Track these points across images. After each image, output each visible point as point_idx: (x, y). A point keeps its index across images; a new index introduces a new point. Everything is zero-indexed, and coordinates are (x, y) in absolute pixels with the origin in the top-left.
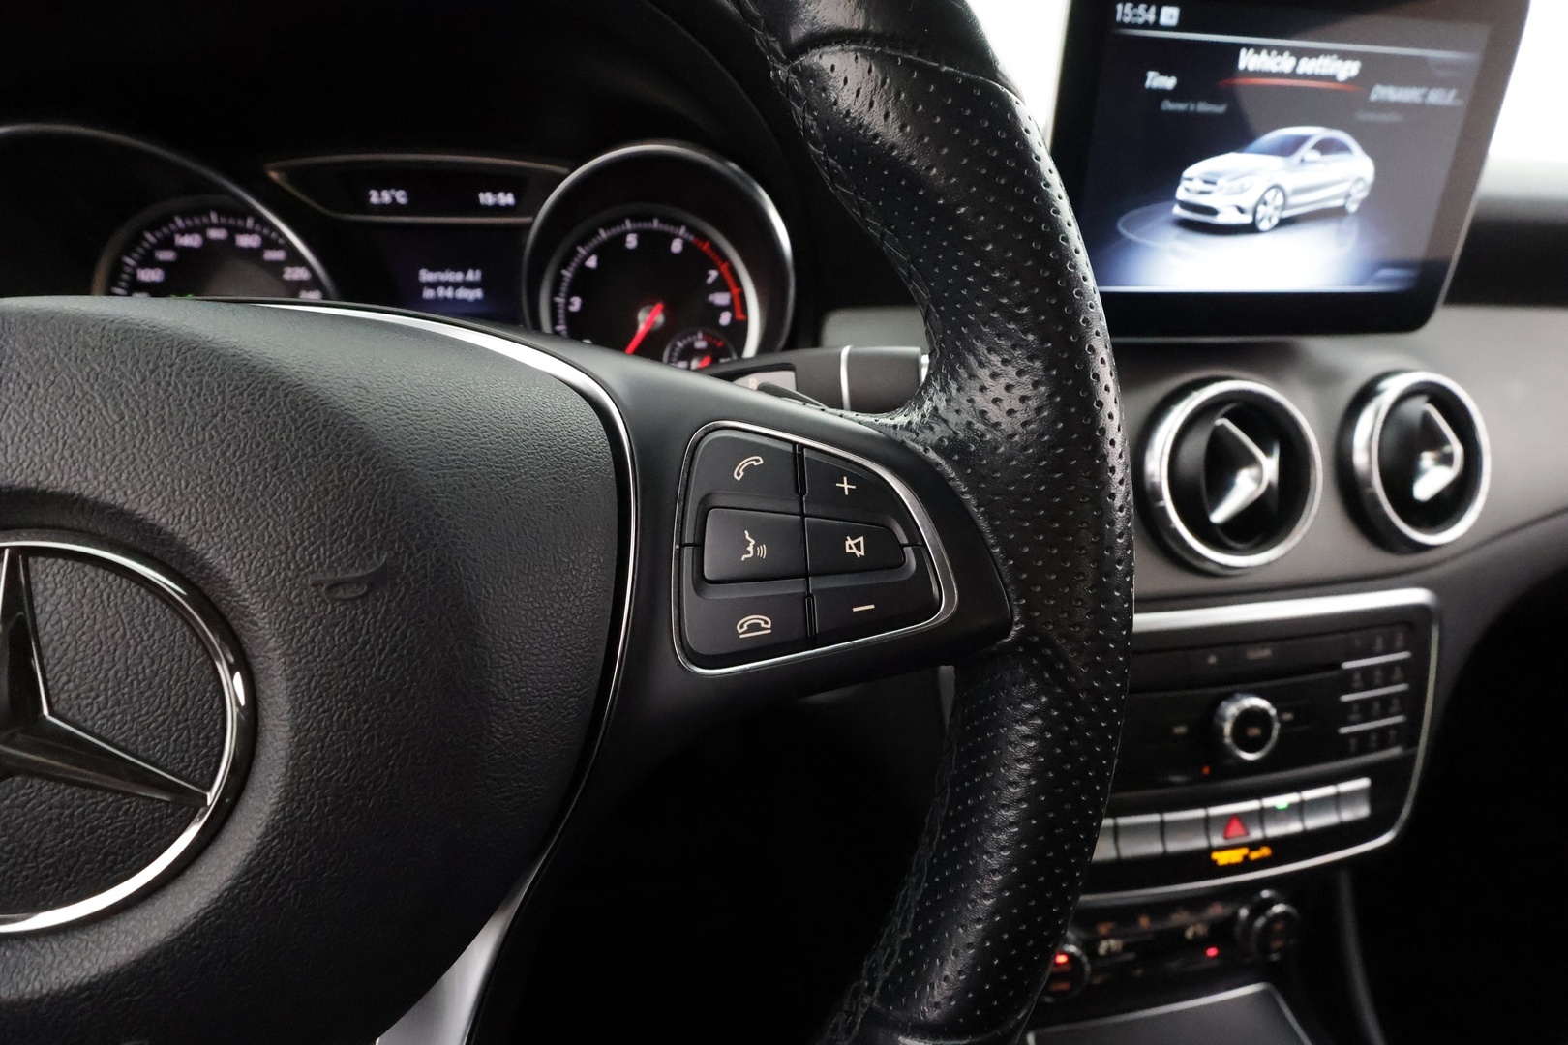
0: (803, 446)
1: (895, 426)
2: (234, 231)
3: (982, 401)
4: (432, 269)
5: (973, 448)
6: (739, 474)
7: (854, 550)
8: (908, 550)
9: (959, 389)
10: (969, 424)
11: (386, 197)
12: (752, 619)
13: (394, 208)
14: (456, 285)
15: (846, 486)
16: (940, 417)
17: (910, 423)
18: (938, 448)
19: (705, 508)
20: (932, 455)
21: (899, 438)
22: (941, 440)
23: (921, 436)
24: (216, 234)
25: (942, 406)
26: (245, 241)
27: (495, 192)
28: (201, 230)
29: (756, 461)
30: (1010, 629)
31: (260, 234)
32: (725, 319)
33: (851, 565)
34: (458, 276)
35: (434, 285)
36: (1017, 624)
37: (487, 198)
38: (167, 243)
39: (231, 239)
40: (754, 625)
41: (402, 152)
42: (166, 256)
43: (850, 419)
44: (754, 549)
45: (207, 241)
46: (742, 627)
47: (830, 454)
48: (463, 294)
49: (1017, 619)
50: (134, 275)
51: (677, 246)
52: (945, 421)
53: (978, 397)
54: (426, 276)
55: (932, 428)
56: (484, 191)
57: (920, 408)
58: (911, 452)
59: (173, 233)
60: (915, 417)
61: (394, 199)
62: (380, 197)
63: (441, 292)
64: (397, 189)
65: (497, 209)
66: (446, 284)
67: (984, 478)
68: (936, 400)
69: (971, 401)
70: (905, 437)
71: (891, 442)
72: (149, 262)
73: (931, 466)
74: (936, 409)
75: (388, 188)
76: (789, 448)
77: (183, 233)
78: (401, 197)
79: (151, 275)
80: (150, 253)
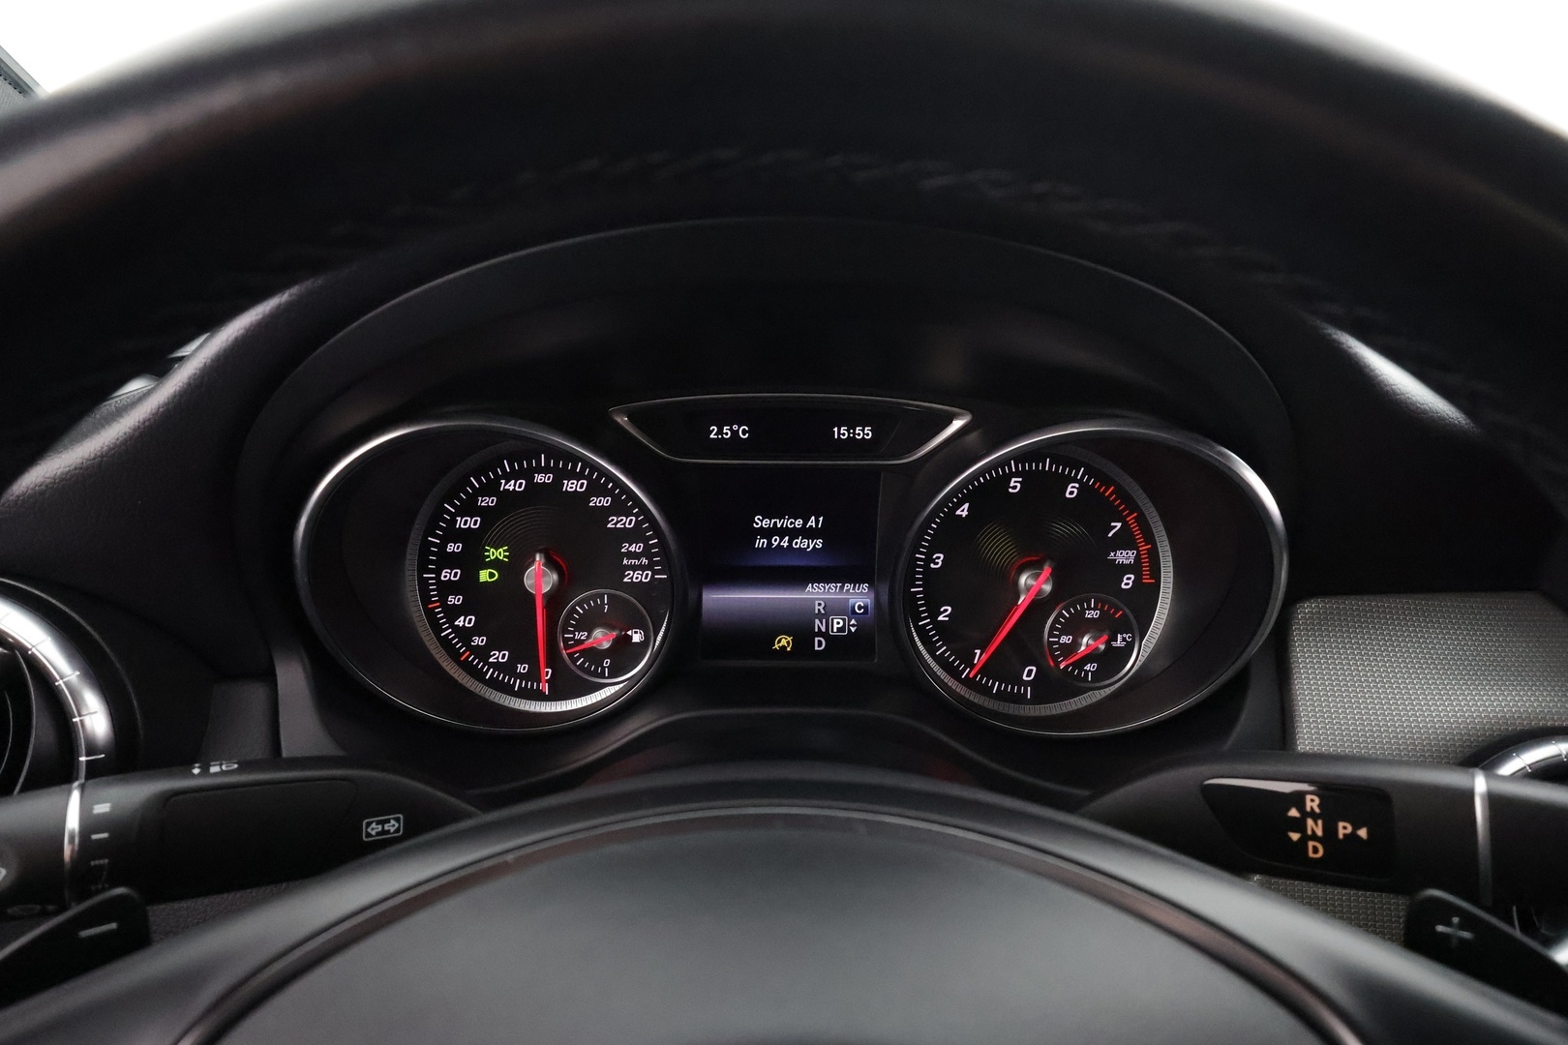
2: (561, 475)
4: (768, 514)
11: (727, 431)
13: (733, 445)
14: (793, 534)
24: (542, 479)
26: (571, 486)
27: (853, 425)
28: (528, 475)
31: (589, 479)
32: (1128, 582)
34: (798, 523)
35: (767, 534)
37: (841, 433)
38: (491, 488)
39: (558, 483)
42: (488, 502)
45: (531, 486)
48: (802, 543)
50: (451, 523)
51: (1072, 491)
54: (761, 522)
56: (840, 424)
59: (498, 478)
61: (734, 434)
63: (777, 541)
64: (740, 422)
65: (852, 446)
66: (782, 532)
72: (469, 508)
75: (731, 422)
77: (508, 477)
78: (744, 433)
79: (472, 523)
80: (473, 498)
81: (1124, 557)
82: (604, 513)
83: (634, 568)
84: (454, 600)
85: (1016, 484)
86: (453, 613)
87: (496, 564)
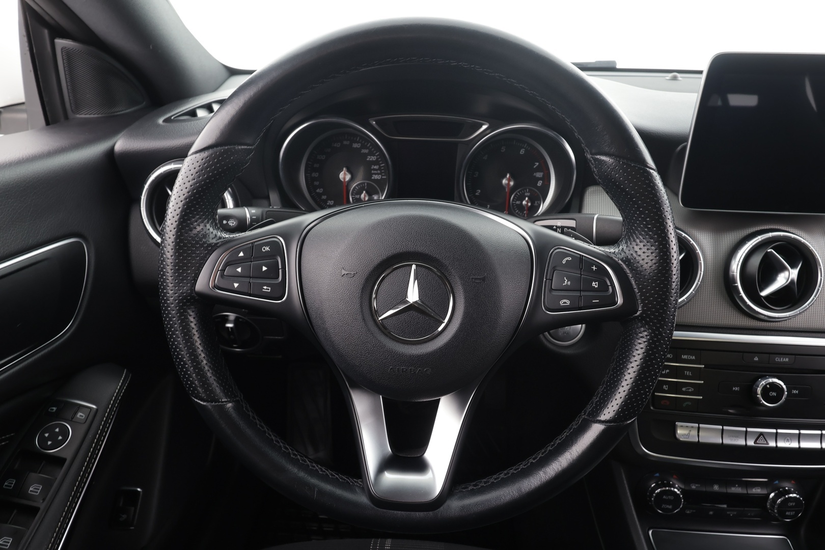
0: (583, 256)
1: (610, 252)
2: (352, 142)
3: (637, 248)
5: (632, 261)
6: (564, 262)
7: (595, 285)
8: (610, 287)
9: (631, 244)
10: (632, 254)
12: (565, 301)
15: (594, 268)
16: (624, 251)
17: (615, 252)
18: (622, 260)
19: (554, 269)
20: (620, 262)
21: (611, 256)
22: (623, 258)
23: (618, 256)
24: (346, 143)
25: (625, 248)
26: (355, 145)
28: (342, 142)
29: (569, 259)
30: (637, 312)
31: (361, 143)
32: (540, 183)
33: (594, 289)
36: (640, 311)
39: (351, 144)
40: (565, 302)
43: (597, 249)
44: (566, 282)
45: (343, 145)
46: (561, 302)
47: (590, 259)
49: (640, 309)
51: (522, 151)
52: (625, 253)
53: (635, 247)
55: (621, 254)
57: (619, 247)
58: (614, 260)
59: (332, 142)
60: (617, 250)
67: (634, 270)
68: (623, 246)
69: (633, 248)
70: (613, 256)
71: (608, 257)
73: (619, 265)
74: (623, 249)
76: (579, 256)
77: (335, 142)
79: (321, 157)
80: (324, 149)
81: (539, 175)
82: (366, 155)
83: (375, 174)
85: (503, 149)
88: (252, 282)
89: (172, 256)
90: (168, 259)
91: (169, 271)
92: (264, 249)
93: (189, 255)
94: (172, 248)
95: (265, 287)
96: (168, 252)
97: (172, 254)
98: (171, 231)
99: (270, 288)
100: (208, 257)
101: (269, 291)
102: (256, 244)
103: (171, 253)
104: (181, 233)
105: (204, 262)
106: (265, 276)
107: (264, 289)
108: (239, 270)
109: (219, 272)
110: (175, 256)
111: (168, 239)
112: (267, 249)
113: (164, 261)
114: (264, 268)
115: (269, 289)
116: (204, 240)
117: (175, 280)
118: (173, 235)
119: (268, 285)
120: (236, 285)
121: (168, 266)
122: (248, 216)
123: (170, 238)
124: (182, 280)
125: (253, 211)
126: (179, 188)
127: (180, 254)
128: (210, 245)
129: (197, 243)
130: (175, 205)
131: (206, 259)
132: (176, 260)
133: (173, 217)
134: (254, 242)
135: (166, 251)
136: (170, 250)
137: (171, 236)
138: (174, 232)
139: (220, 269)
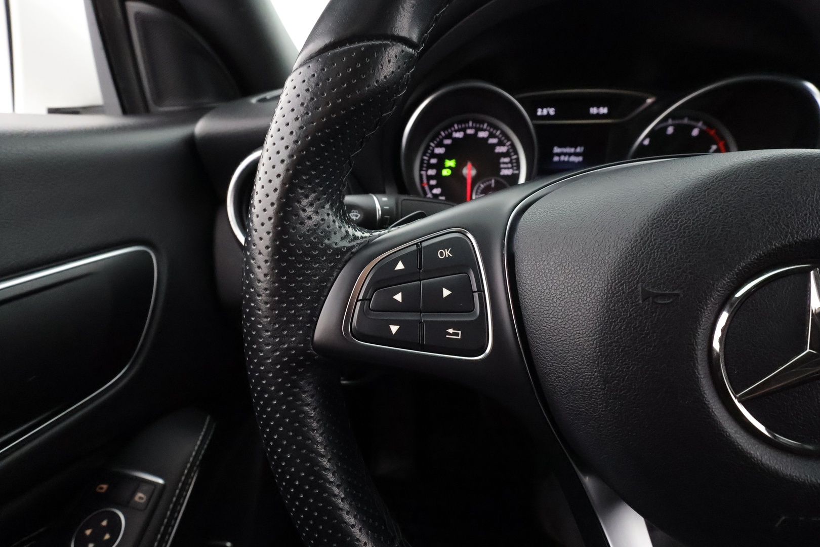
2: (478, 130)
4: (560, 147)
11: (545, 112)
13: (548, 116)
14: (570, 155)
24: (470, 131)
26: (482, 134)
27: (598, 107)
28: (464, 130)
31: (489, 131)
34: (572, 150)
35: (559, 155)
37: (594, 111)
38: (449, 136)
39: (476, 133)
41: (563, 89)
42: (448, 142)
45: (465, 135)
48: (573, 159)
50: (433, 151)
51: (695, 132)
54: (557, 150)
56: (593, 107)
59: (452, 132)
61: (548, 112)
62: (542, 112)
63: (563, 158)
64: (551, 107)
65: (598, 116)
66: (565, 154)
72: (440, 145)
75: (546, 107)
77: (456, 131)
78: (552, 111)
79: (440, 151)
80: (442, 141)
82: (494, 146)
83: (505, 168)
84: (433, 182)
85: (670, 130)
86: (432, 188)
87: (450, 168)
88: (426, 322)
89: (266, 275)
90: (259, 281)
91: (263, 306)
92: (442, 254)
93: (299, 272)
94: (267, 258)
95: (451, 331)
96: (259, 267)
97: (266, 271)
98: (263, 224)
99: (460, 332)
100: (335, 274)
101: (459, 337)
102: (424, 244)
103: (265, 268)
104: (283, 226)
105: (329, 285)
106: (447, 306)
107: (450, 334)
108: (398, 297)
109: (359, 303)
110: (273, 275)
111: (257, 241)
112: (447, 253)
113: (251, 285)
114: (446, 292)
115: (457, 334)
116: (326, 241)
117: (275, 324)
118: (268, 233)
119: (455, 325)
120: (394, 329)
121: (259, 295)
122: (378, 207)
123: (261, 239)
124: (288, 322)
125: (385, 199)
126: (278, 135)
127: (282, 272)
128: (339, 251)
129: (314, 246)
130: (270, 170)
131: (332, 278)
132: (274, 283)
133: (267, 196)
134: (421, 242)
135: (255, 266)
136: (263, 264)
137: (265, 235)
138: (269, 225)
139: (360, 297)
